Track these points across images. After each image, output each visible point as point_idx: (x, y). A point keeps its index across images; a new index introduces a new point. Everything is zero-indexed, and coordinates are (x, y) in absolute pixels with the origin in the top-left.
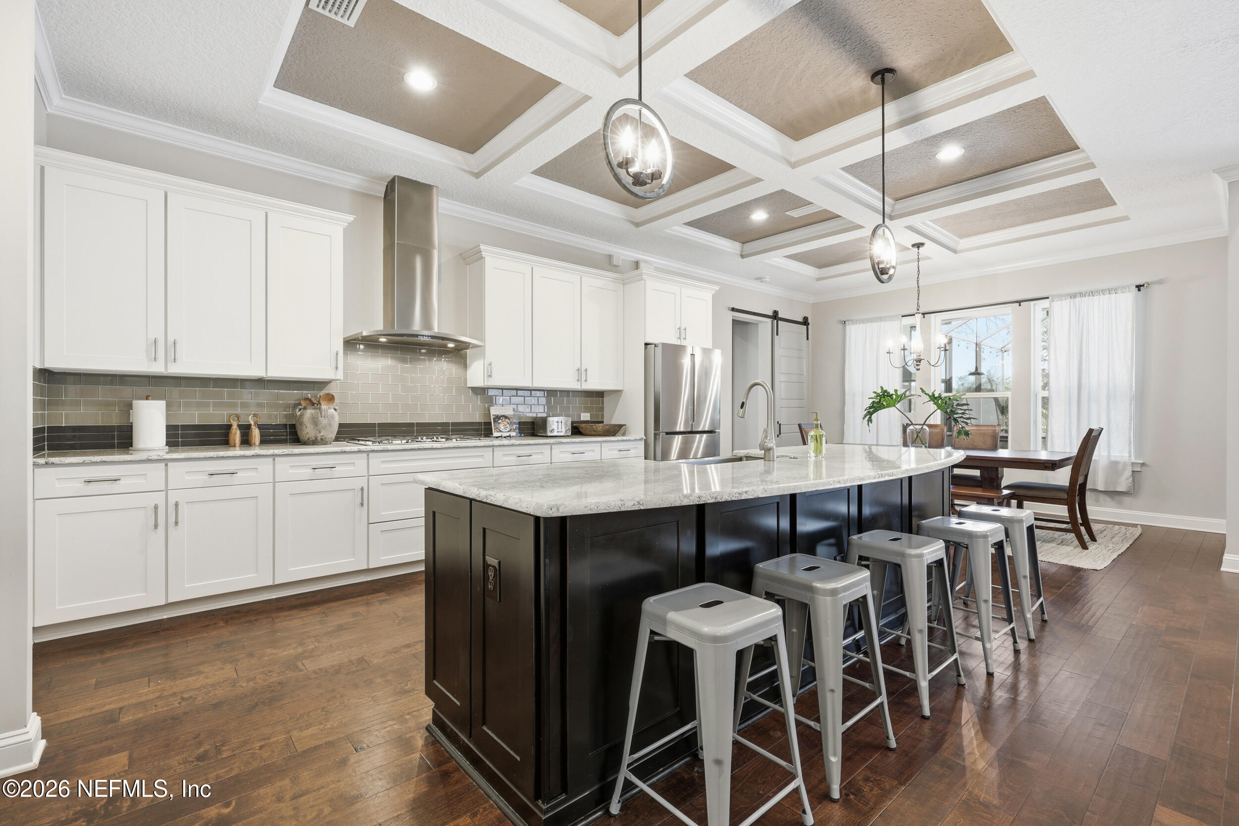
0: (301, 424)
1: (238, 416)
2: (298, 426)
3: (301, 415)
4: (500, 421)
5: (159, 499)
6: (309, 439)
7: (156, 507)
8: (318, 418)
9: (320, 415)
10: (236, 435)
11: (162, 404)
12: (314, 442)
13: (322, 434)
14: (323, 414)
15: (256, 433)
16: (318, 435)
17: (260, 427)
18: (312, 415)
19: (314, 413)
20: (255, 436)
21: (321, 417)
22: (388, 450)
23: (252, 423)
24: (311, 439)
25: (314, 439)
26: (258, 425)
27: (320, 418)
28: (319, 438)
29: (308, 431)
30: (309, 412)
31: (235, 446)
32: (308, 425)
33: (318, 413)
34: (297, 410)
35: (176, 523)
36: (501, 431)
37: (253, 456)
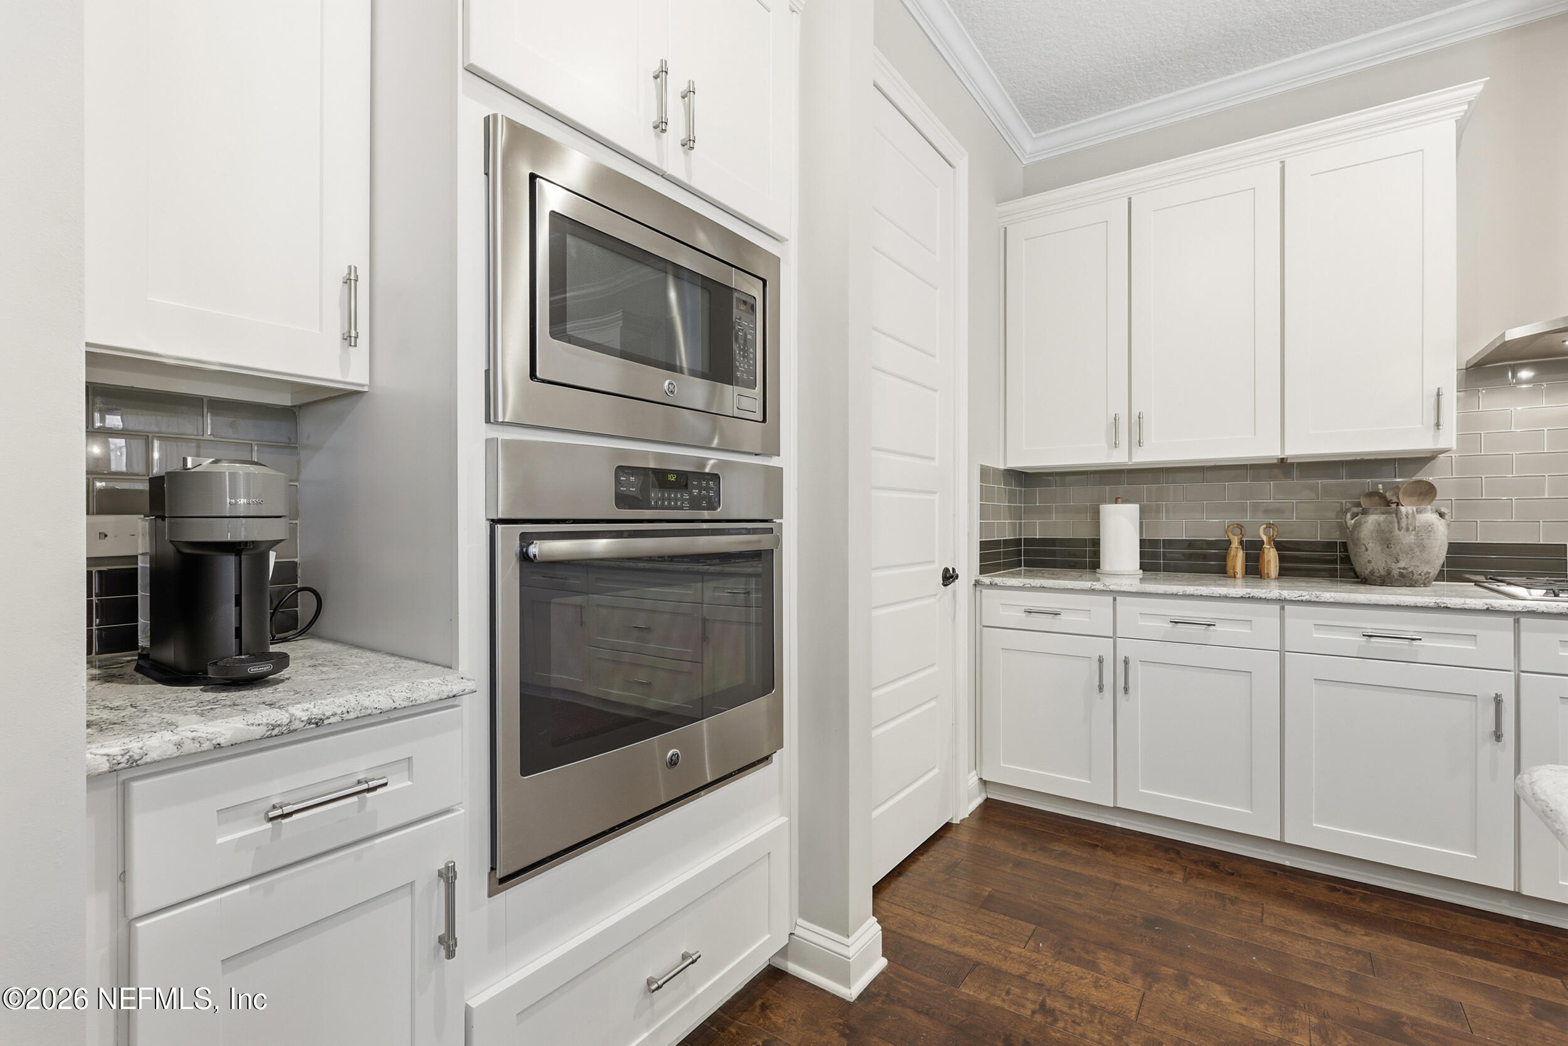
0: (1357, 542)
1: (1240, 527)
2: (1350, 546)
3: (1357, 526)
5: (1104, 648)
6: (1372, 573)
7: (1101, 661)
8: (1391, 532)
9: (1396, 525)
10: (1238, 559)
11: (1133, 509)
12: (1385, 580)
13: (1402, 564)
14: (1404, 524)
15: (1271, 557)
16: (1394, 566)
17: (1279, 546)
18: (1379, 524)
19: (1384, 521)
20: (1269, 561)
21: (1400, 529)
23: (1265, 538)
24: (1377, 574)
25: (1383, 573)
26: (1275, 542)
27: (1397, 532)
28: (1395, 572)
29: (1371, 556)
30: (1373, 520)
31: (1235, 577)
32: (1370, 546)
33: (1391, 523)
34: (1349, 516)
35: (1126, 690)
37: (1242, 597)
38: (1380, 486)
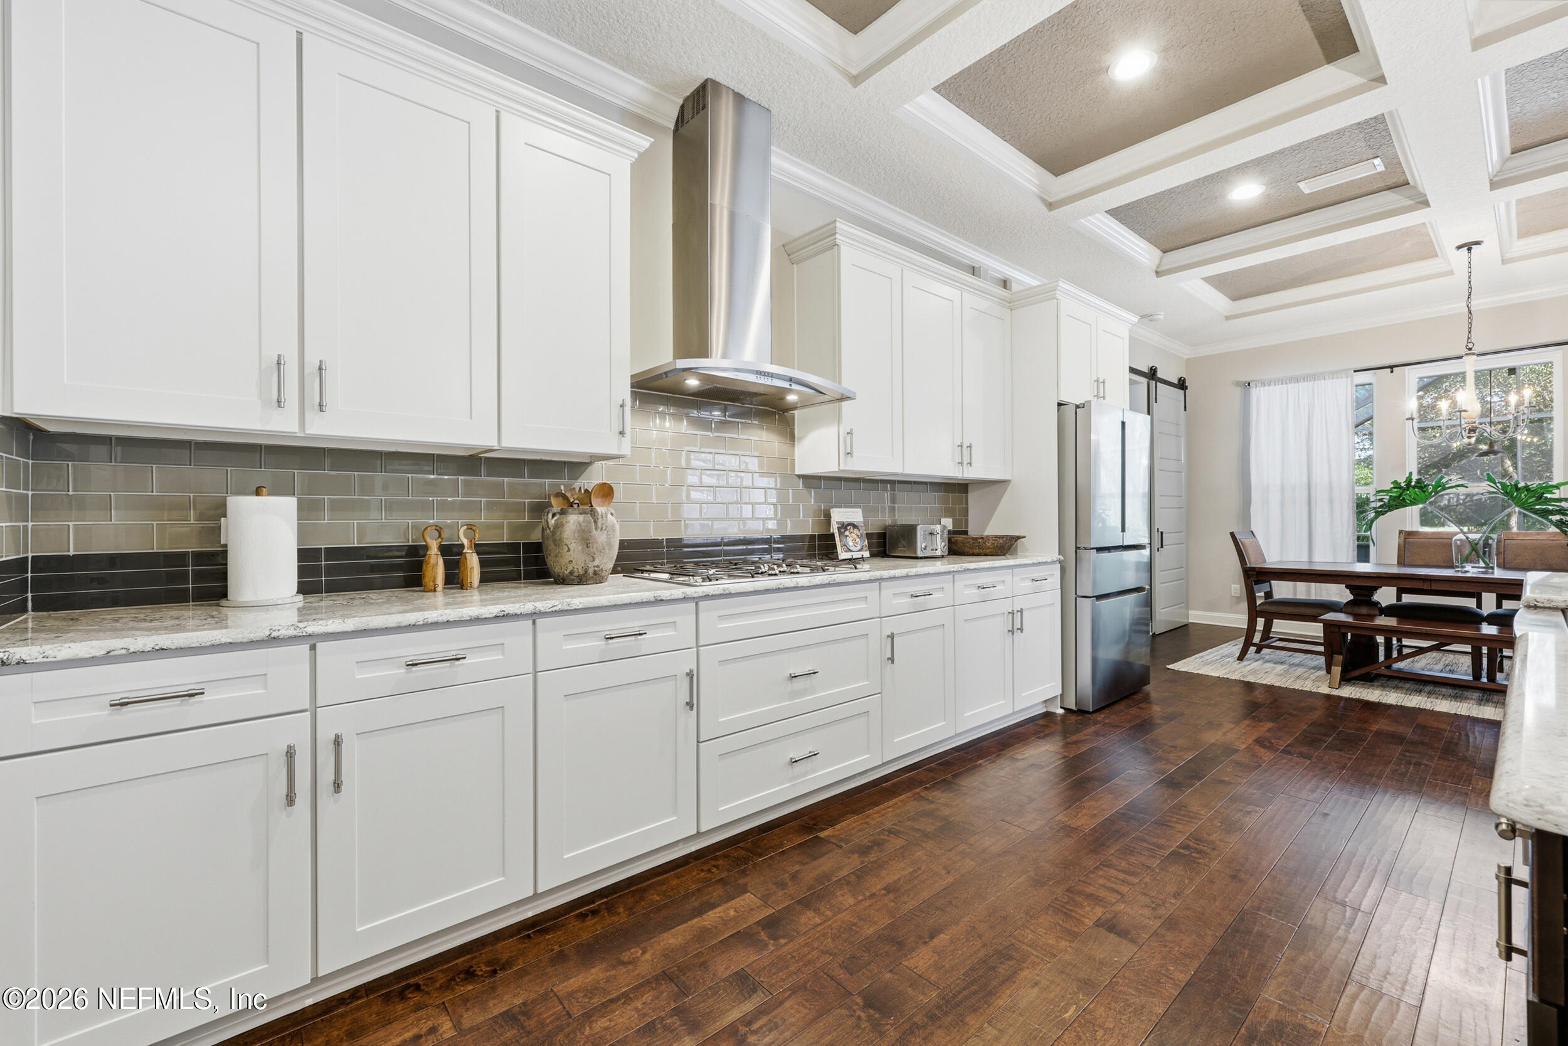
0: (558, 543)
1: (439, 530)
2: (550, 546)
3: (559, 526)
4: (847, 533)
5: (296, 732)
6: (571, 573)
7: (290, 754)
8: (590, 532)
9: (593, 524)
10: (436, 567)
11: (288, 505)
12: (582, 579)
13: (596, 563)
14: (599, 524)
15: (472, 562)
16: (591, 565)
17: (479, 549)
18: (580, 524)
19: (584, 521)
20: (472, 568)
21: (596, 529)
22: (730, 594)
23: (465, 542)
24: (576, 574)
25: (581, 572)
26: (476, 545)
27: (594, 532)
28: (591, 571)
29: (571, 557)
30: (573, 520)
31: (435, 590)
32: (572, 547)
33: (590, 523)
34: (550, 515)
35: (337, 786)
36: (851, 551)
37: (496, 617)
38: (562, 487)
